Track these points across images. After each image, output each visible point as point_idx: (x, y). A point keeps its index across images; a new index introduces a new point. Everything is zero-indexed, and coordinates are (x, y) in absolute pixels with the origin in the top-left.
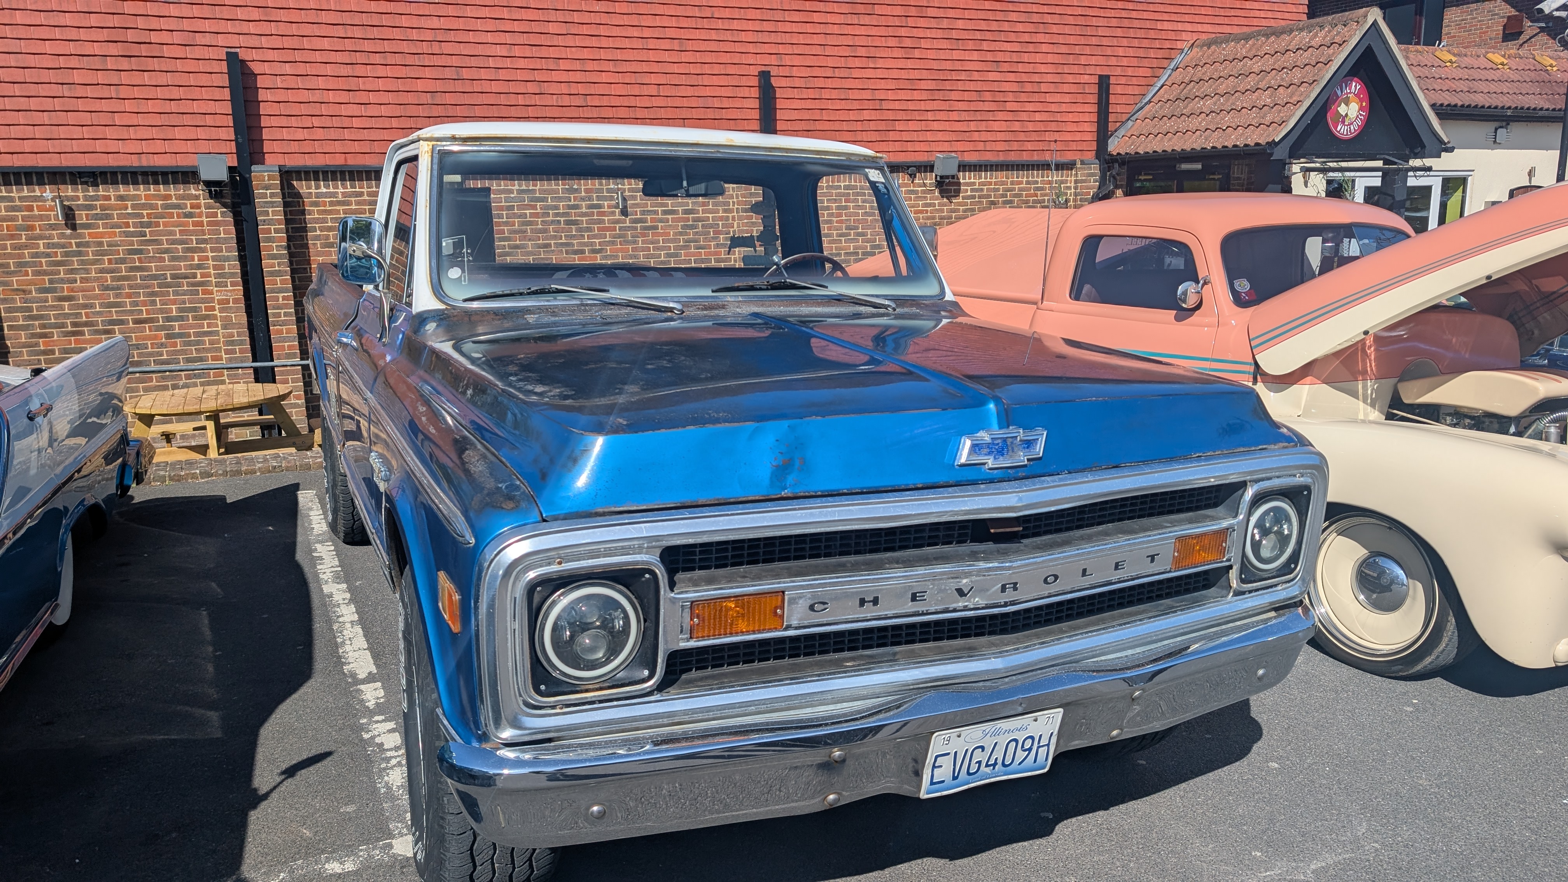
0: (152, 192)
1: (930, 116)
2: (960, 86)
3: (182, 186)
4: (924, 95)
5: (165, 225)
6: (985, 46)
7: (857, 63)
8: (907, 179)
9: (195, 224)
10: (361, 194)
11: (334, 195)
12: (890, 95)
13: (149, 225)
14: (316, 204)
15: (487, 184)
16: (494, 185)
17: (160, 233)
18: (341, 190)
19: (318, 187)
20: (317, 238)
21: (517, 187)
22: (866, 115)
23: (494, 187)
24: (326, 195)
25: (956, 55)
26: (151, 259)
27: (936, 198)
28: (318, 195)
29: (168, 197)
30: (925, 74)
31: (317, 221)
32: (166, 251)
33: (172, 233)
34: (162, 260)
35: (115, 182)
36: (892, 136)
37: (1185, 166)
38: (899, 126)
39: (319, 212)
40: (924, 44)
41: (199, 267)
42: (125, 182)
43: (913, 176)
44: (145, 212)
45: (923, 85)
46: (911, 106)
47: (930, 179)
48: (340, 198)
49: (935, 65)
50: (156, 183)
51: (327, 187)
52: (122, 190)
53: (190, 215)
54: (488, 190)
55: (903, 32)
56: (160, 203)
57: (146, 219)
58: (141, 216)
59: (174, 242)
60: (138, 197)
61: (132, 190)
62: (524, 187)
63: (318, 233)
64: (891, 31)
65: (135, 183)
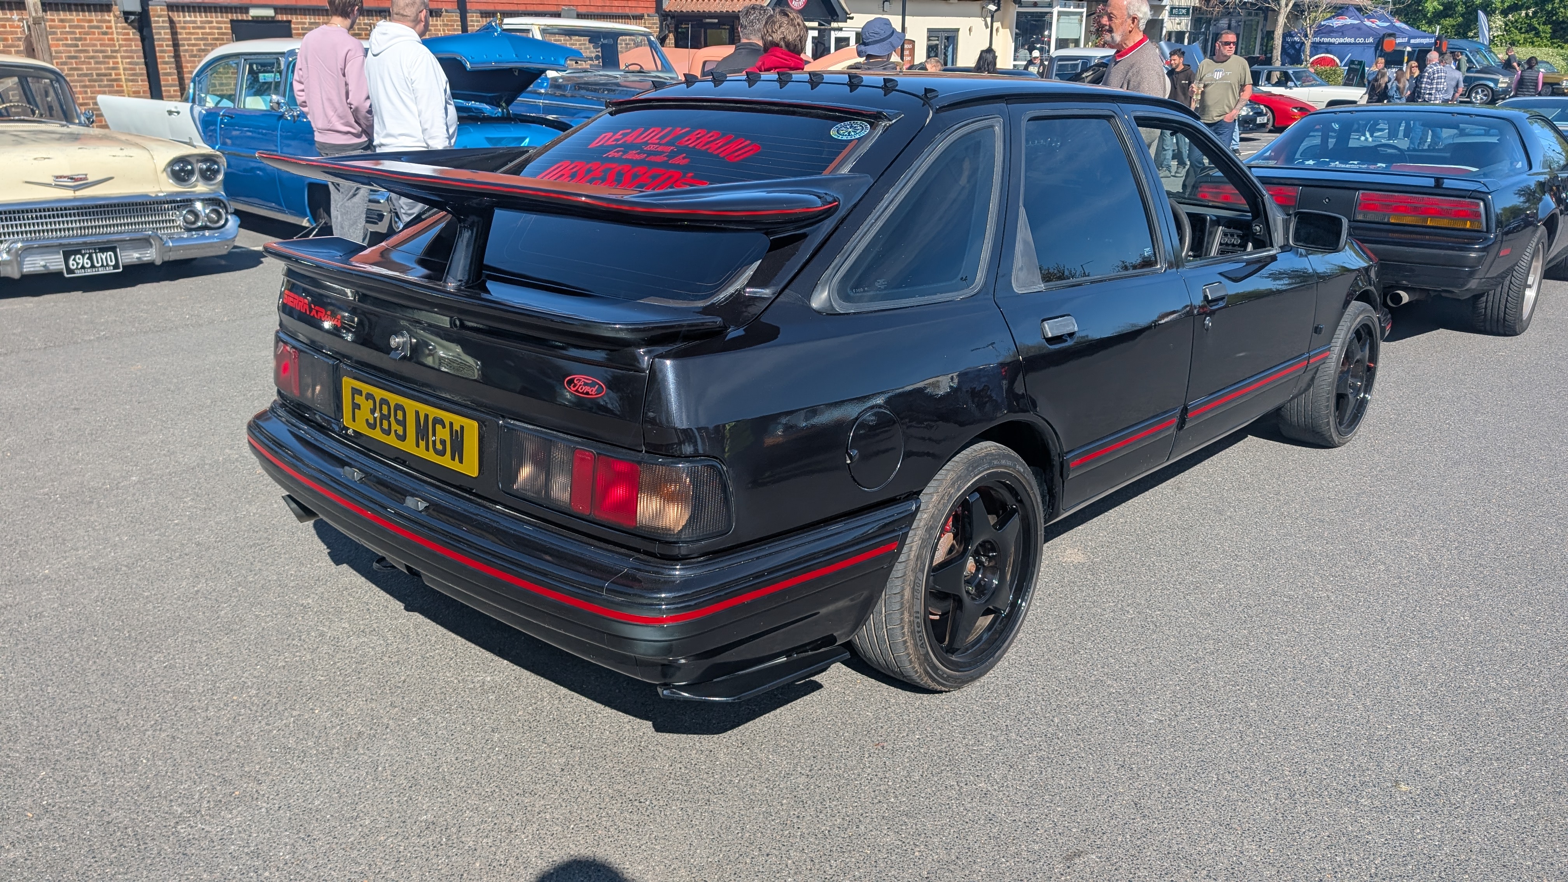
0: (81, 17)
3: (99, 14)
5: (91, 39)
9: (109, 40)
10: (211, 22)
11: (195, 22)
13: (80, 39)
14: (184, 28)
15: (289, 17)
16: (294, 19)
17: (88, 45)
18: (199, 19)
19: (184, 17)
20: (186, 51)
21: (308, 20)
23: (294, 20)
24: (190, 22)
26: (84, 63)
28: (185, 22)
29: (91, 21)
31: (185, 39)
32: (92, 57)
33: (95, 45)
34: (90, 63)
35: (57, 10)
37: (708, 20)
39: (187, 34)
41: (113, 69)
42: (64, 10)
44: (77, 31)
48: (199, 24)
50: (83, 11)
51: (190, 16)
52: (62, 15)
53: (105, 33)
54: (290, 22)
56: (86, 24)
57: (78, 36)
58: (74, 33)
59: (97, 51)
60: (71, 20)
61: (67, 16)
62: (312, 21)
63: (186, 47)
65: (70, 10)
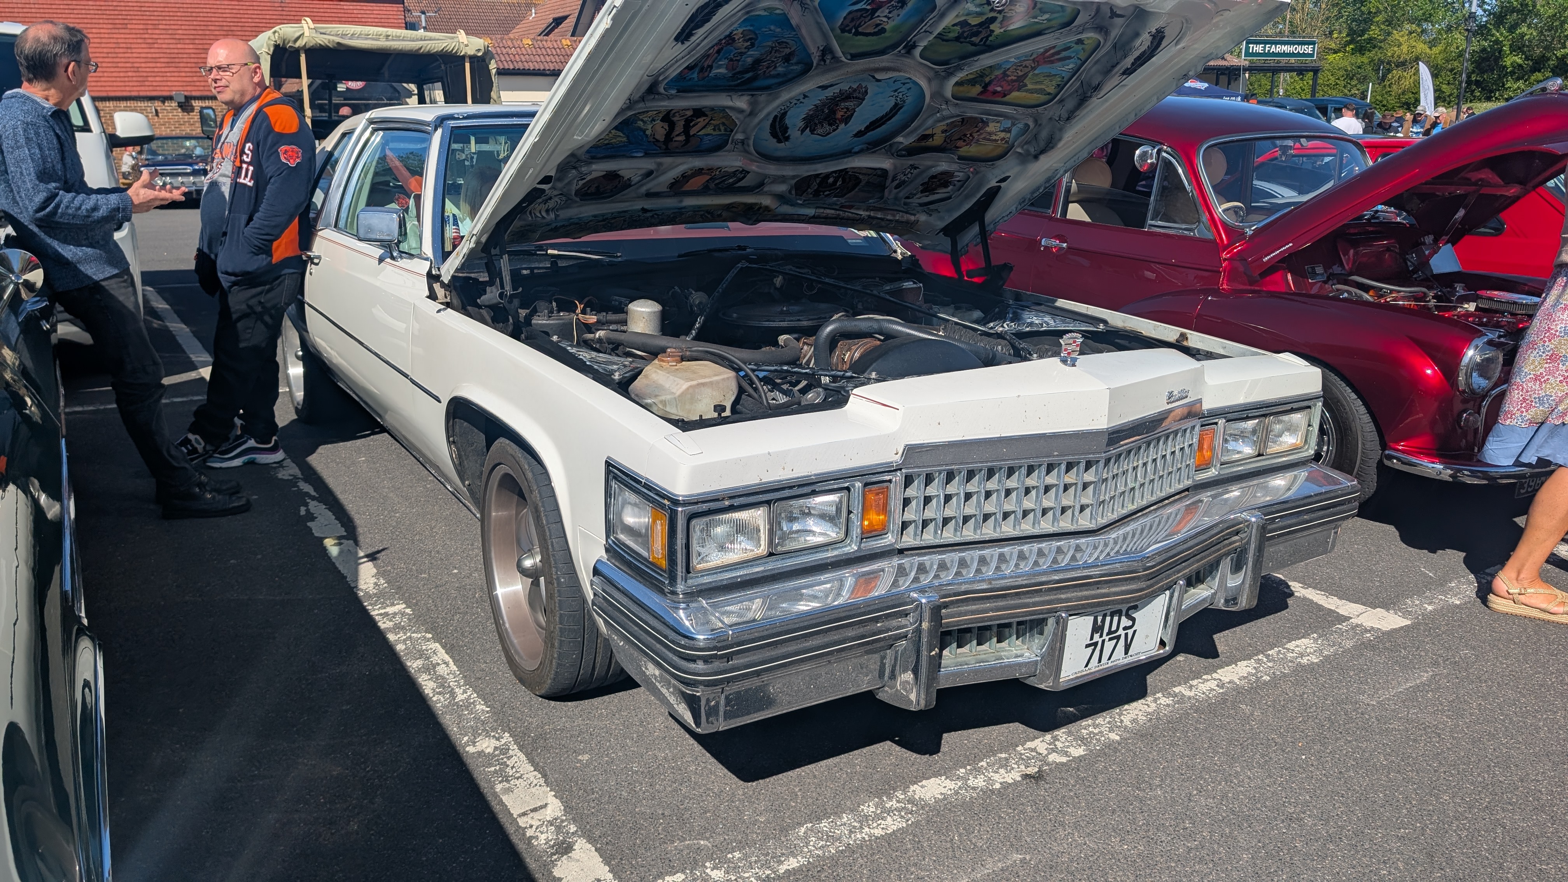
1: (168, 74)
2: (185, 60)
4: (163, 65)
6: (197, 42)
7: (121, 50)
8: (160, 104)
12: (143, 65)
22: (130, 74)
25: (179, 46)
27: (179, 113)
30: (162, 55)
36: (147, 83)
38: (150, 79)
40: (159, 41)
43: (164, 102)
45: (162, 60)
46: (156, 70)
47: (174, 104)
49: (168, 51)
55: (146, 36)
64: (138, 36)
